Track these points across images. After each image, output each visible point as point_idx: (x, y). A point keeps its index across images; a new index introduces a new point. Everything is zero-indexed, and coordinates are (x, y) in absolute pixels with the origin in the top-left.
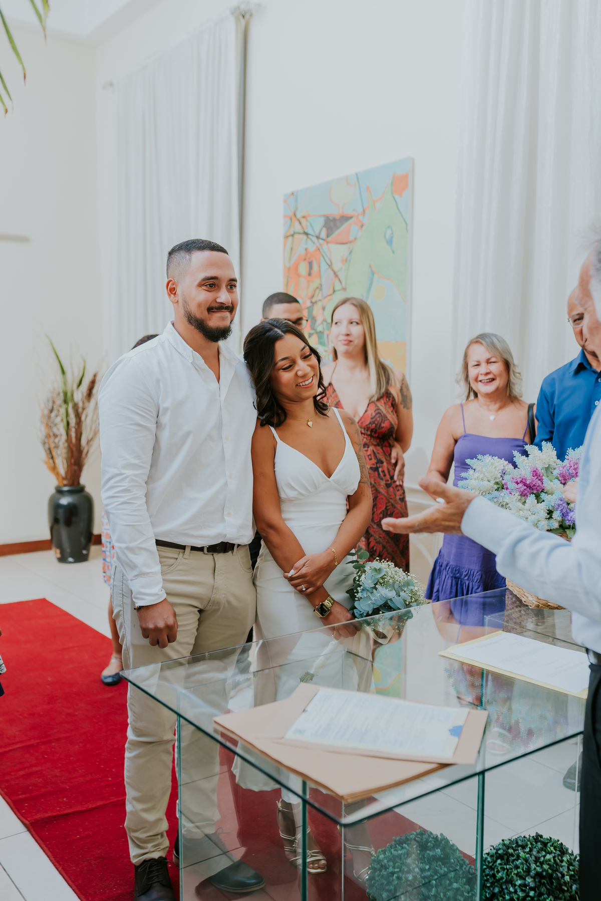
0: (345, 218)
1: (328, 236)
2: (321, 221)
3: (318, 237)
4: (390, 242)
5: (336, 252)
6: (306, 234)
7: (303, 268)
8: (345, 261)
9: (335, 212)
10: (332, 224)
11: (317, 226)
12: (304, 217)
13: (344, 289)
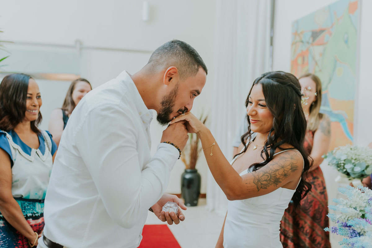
0: (322, 31)
1: (313, 41)
2: (309, 34)
3: (308, 43)
4: (346, 42)
5: (317, 50)
6: (302, 42)
7: (300, 61)
8: (322, 55)
9: (316, 28)
10: (315, 35)
11: (308, 37)
12: (302, 33)
13: (320, 71)
